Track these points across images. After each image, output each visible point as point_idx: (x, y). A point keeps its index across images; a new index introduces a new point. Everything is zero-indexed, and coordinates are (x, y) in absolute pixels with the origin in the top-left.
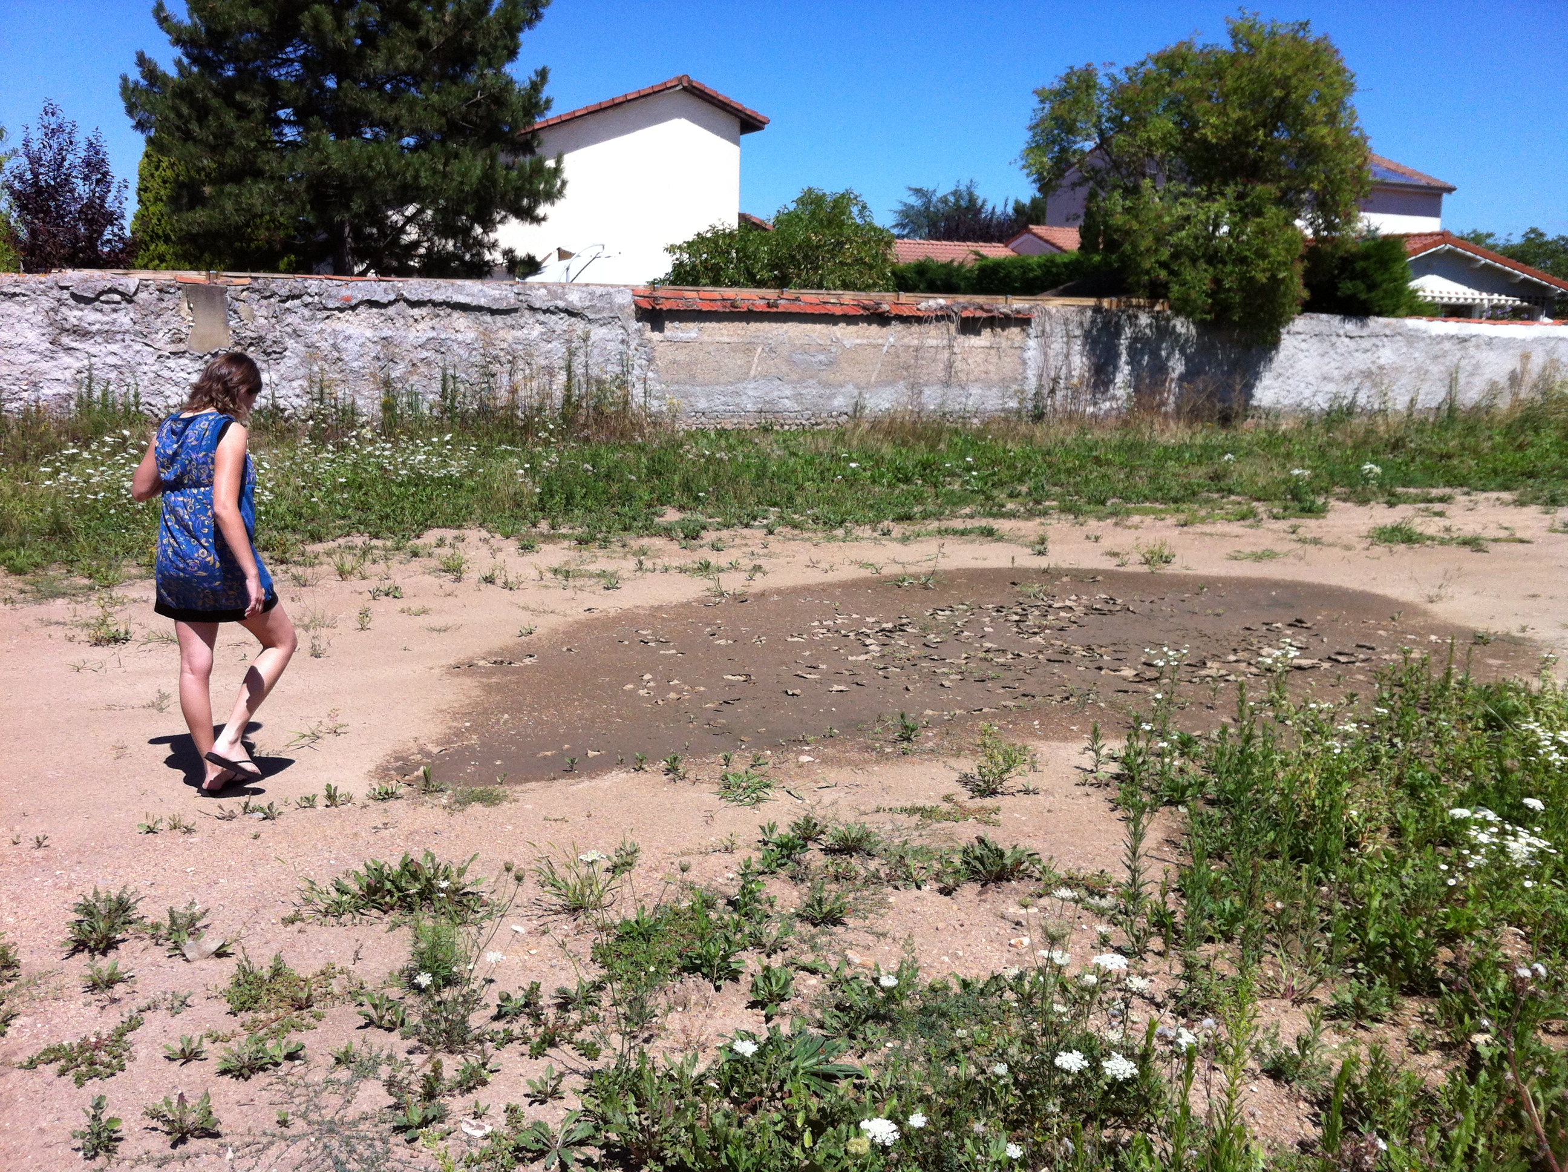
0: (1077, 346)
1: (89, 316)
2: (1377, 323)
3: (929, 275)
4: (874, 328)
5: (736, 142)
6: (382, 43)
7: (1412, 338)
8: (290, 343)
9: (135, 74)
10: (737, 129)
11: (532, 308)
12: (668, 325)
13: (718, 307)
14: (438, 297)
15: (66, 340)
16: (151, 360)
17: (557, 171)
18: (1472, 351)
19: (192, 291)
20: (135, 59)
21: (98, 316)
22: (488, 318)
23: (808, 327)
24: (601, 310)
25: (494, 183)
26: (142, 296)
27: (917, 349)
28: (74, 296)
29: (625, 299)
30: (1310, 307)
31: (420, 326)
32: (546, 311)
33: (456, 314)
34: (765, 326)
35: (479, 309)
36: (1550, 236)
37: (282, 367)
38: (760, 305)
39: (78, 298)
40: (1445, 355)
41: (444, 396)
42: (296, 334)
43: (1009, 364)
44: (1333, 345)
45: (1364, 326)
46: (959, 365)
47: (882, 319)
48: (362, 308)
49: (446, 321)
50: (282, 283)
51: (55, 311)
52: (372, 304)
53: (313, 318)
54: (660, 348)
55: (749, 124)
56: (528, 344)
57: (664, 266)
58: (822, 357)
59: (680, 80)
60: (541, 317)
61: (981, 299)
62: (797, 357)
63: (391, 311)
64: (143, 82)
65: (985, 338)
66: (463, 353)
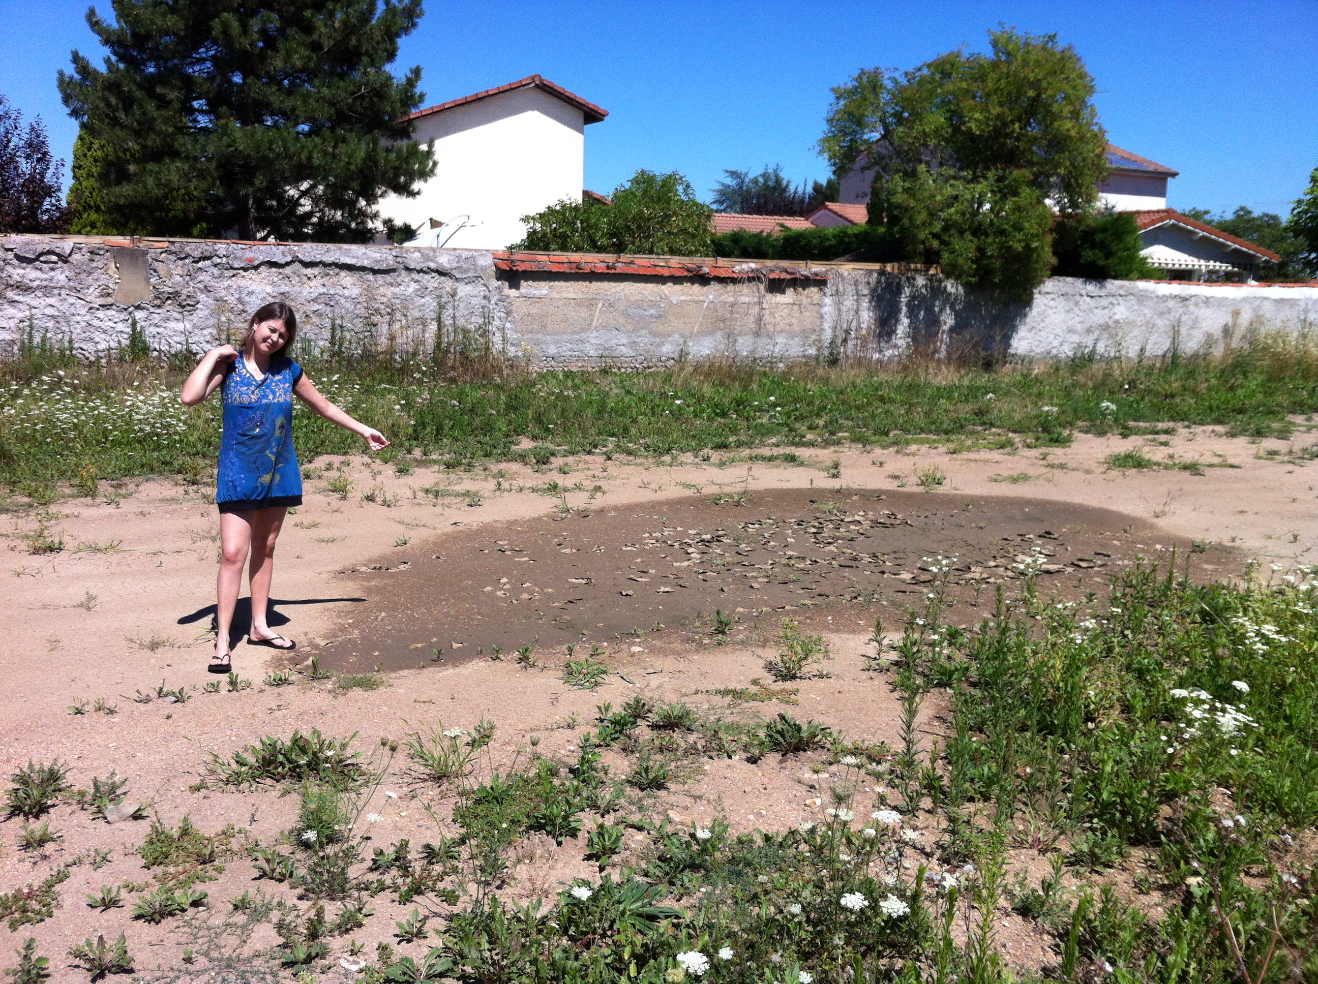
0: (865, 304)
1: (30, 274)
2: (1113, 285)
3: (742, 244)
4: (697, 287)
5: (581, 131)
6: (281, 45)
7: (1142, 298)
8: (202, 297)
9: (70, 70)
10: (581, 120)
11: (407, 269)
12: (523, 283)
13: (565, 269)
14: (328, 259)
15: (10, 294)
16: (83, 311)
17: (429, 154)
18: (1192, 308)
19: (119, 253)
20: (70, 57)
21: (38, 274)
22: (370, 277)
23: (641, 286)
24: (466, 271)
25: (376, 163)
26: (76, 257)
27: (732, 305)
28: (17, 257)
29: (486, 262)
30: (1058, 271)
31: (314, 283)
32: (421, 271)
33: (343, 274)
34: (605, 285)
35: (363, 269)
36: (1256, 213)
37: (195, 318)
38: (601, 268)
39: (21, 259)
40: (1169, 311)
41: (332, 343)
42: (207, 289)
43: (809, 318)
44: (1077, 303)
45: (1102, 286)
46: (767, 318)
47: (702, 279)
48: (262, 268)
49: (335, 279)
50: (195, 246)
52: (272, 264)
53: (221, 276)
54: (517, 303)
55: (591, 116)
56: (405, 299)
57: (520, 234)
58: (653, 311)
59: (533, 78)
60: (415, 276)
61: (785, 264)
62: (632, 311)
63: (288, 270)
64: (77, 77)
65: (789, 296)
66: (349, 306)
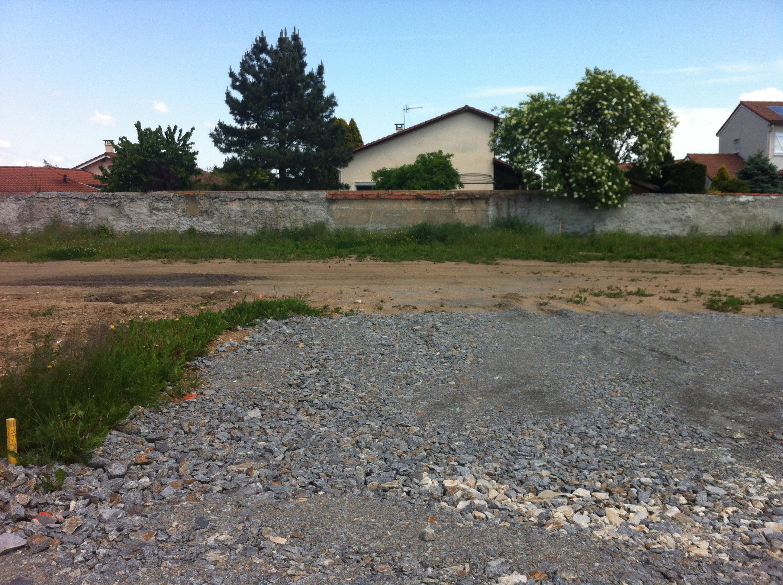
1: (161, 205)
2: (685, 197)
4: (420, 204)
7: (708, 203)
8: (215, 212)
10: (493, 124)
13: (356, 197)
14: (260, 197)
15: (154, 212)
16: (177, 217)
19: (187, 197)
21: (163, 204)
22: (276, 203)
23: (392, 204)
24: (314, 200)
26: (174, 198)
27: (439, 212)
29: (323, 196)
31: (255, 206)
32: (296, 200)
33: (266, 202)
34: (376, 204)
35: (273, 200)
37: (213, 220)
38: (374, 197)
39: (157, 199)
41: (262, 229)
42: (217, 210)
43: (481, 217)
44: (656, 207)
47: (422, 200)
48: (237, 201)
49: (263, 204)
50: (213, 194)
51: (151, 203)
52: (240, 200)
53: (222, 204)
54: (335, 212)
55: (496, 122)
56: (290, 212)
58: (398, 215)
60: (295, 202)
62: (388, 215)
63: (246, 202)
65: (469, 207)
66: (268, 215)
